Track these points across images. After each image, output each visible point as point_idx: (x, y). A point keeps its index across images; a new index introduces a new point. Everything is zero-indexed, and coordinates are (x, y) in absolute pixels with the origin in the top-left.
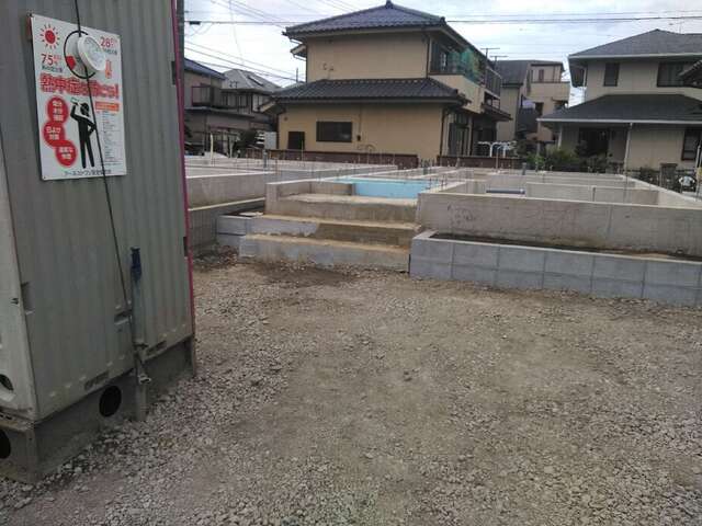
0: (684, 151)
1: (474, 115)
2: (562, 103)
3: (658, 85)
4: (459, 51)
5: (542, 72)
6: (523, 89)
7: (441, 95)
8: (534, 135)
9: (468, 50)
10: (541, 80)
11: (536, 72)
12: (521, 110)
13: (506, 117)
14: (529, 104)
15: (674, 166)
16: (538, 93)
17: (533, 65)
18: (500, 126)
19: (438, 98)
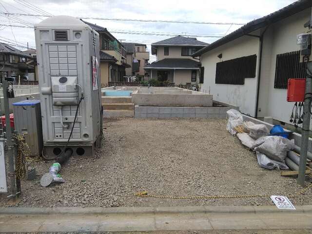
0: (192, 78)
1: (118, 66)
2: (147, 60)
3: (182, 55)
4: (112, 41)
5: (138, 48)
6: (133, 55)
7: (107, 58)
8: (138, 73)
9: (116, 41)
10: (138, 51)
11: (136, 48)
12: (133, 63)
13: (129, 66)
14: (135, 61)
15: (190, 83)
16: (138, 56)
17: (136, 45)
18: (127, 69)
19: (107, 59)
